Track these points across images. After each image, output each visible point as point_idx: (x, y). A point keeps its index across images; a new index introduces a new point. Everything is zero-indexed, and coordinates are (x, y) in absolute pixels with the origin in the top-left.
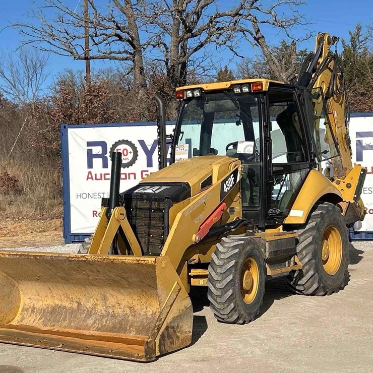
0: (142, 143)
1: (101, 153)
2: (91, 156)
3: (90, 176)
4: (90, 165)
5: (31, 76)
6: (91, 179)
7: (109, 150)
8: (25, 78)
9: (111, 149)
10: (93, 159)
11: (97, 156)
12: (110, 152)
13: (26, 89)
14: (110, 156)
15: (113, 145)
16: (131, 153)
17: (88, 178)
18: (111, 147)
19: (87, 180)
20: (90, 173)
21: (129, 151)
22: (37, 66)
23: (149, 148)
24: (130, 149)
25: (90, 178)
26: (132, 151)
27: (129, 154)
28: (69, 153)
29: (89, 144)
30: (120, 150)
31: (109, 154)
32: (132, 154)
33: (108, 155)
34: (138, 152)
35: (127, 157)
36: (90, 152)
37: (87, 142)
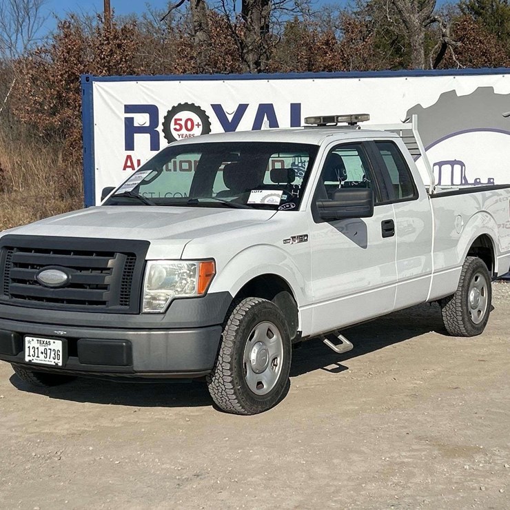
0: (218, 109)
1: (147, 124)
2: (131, 130)
3: (129, 164)
4: (130, 145)
5: (21, 20)
6: (131, 169)
7: (161, 120)
8: (12, 22)
9: (165, 118)
10: (135, 134)
11: (142, 130)
12: (163, 124)
13: (13, 38)
14: (163, 131)
15: (169, 112)
16: (198, 125)
17: (125, 167)
18: (166, 114)
19: (124, 169)
20: (129, 157)
21: (195, 123)
22: (31, 6)
23: (230, 118)
24: (197, 119)
25: (129, 167)
26: (200, 123)
27: (195, 127)
28: (95, 123)
29: (129, 109)
30: (181, 120)
31: (162, 127)
32: (201, 127)
33: (160, 128)
34: (210, 124)
35: (191, 133)
36: (129, 122)
37: (125, 105)
